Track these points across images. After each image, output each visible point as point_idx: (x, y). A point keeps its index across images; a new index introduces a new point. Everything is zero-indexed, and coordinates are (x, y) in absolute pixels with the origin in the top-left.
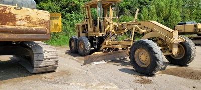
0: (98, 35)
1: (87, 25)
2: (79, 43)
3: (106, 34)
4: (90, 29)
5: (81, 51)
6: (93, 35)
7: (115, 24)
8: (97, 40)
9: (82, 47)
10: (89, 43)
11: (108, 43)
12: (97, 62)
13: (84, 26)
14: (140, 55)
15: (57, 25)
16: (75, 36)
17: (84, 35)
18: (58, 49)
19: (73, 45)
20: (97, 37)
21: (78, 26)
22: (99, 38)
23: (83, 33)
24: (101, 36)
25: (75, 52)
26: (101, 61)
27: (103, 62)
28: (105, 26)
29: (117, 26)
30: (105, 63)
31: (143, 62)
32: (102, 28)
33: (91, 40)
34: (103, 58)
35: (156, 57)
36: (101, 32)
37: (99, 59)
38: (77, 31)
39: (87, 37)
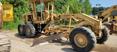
0: (41, 22)
1: (32, 15)
2: (26, 28)
3: (47, 22)
4: (35, 18)
5: (28, 34)
6: (37, 22)
7: (55, 15)
8: (41, 26)
9: (29, 31)
10: (34, 28)
11: (50, 29)
12: (42, 43)
13: (29, 16)
14: (78, 38)
15: (9, 15)
16: (22, 23)
17: (30, 22)
18: (8, 33)
19: (21, 29)
20: (41, 24)
21: (25, 16)
22: (42, 24)
23: (29, 20)
24: (43, 23)
25: (23, 34)
26: (45, 42)
27: (47, 43)
28: (46, 16)
29: (56, 17)
30: (48, 43)
31: (81, 43)
32: (44, 17)
33: (36, 26)
34: (47, 40)
35: (93, 40)
36: (43, 21)
37: (44, 40)
38: (24, 20)
39: (33, 24)
